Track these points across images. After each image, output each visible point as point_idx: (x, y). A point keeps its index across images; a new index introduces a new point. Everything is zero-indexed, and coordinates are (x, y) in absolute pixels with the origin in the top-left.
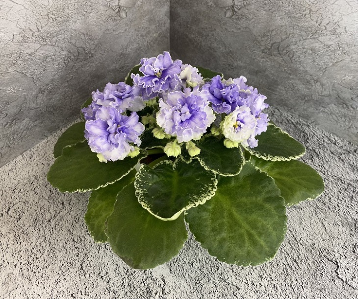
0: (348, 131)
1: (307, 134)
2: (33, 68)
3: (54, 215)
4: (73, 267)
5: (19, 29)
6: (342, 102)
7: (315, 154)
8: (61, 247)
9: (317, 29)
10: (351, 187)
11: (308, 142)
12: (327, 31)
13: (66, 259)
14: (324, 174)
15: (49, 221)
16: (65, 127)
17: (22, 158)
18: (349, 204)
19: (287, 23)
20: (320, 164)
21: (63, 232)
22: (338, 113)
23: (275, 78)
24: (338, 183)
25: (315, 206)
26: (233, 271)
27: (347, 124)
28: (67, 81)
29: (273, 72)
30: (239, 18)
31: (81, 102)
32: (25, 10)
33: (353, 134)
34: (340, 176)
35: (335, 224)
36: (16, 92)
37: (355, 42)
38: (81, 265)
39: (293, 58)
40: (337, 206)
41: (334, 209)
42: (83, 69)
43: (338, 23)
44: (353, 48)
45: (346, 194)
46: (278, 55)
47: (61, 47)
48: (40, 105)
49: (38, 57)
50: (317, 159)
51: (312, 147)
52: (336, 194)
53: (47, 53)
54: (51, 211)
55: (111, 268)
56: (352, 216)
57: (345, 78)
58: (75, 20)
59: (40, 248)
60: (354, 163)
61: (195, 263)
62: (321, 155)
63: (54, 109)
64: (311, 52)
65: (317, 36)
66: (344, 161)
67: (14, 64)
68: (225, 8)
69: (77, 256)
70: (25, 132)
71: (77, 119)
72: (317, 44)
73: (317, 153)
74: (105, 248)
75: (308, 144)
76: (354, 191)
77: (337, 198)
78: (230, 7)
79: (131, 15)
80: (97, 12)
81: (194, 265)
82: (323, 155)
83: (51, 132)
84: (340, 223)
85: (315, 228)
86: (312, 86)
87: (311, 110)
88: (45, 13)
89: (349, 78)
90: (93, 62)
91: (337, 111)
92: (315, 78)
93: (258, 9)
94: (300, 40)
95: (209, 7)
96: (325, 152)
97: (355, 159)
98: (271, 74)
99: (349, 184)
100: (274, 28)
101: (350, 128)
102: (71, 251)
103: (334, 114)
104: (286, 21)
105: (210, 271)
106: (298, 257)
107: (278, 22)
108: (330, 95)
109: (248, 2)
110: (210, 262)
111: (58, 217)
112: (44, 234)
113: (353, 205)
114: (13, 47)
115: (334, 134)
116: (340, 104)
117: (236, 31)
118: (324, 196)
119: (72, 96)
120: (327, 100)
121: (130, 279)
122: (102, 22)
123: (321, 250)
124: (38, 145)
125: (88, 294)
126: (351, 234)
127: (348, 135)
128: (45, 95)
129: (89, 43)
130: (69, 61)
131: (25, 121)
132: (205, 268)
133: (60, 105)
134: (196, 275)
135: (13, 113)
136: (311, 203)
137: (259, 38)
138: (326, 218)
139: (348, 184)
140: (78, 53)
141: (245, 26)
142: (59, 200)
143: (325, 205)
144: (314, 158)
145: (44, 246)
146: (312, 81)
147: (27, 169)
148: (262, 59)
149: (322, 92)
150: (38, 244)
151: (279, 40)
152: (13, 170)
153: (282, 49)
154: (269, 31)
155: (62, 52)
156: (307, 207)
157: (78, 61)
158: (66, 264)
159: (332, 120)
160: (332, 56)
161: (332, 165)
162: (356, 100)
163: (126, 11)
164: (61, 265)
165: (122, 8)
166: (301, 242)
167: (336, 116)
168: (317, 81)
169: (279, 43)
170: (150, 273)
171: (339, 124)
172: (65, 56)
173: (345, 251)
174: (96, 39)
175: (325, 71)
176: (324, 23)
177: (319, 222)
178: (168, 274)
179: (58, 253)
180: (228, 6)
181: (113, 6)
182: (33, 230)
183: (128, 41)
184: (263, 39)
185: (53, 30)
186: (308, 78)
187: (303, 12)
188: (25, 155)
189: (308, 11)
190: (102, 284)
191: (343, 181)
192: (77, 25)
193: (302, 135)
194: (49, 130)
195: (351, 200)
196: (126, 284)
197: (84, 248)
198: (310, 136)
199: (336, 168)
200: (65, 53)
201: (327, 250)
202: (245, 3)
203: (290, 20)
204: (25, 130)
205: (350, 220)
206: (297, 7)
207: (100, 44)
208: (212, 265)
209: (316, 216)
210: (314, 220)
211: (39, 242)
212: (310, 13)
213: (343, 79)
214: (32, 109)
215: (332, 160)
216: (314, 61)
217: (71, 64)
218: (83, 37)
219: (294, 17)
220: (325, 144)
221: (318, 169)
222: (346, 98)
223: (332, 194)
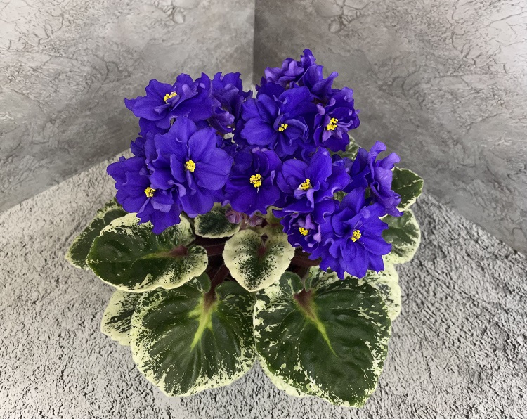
0: (500, 224)
1: (434, 221)
2: (38, 87)
3: (42, 295)
4: (51, 373)
5: (17, 33)
6: (494, 180)
7: (440, 253)
8: (41, 342)
9: (461, 63)
10: (486, 313)
11: (433, 233)
12: (477, 67)
13: (43, 361)
14: (448, 287)
15: (35, 302)
16: (85, 171)
17: (19, 208)
18: (477, 341)
19: (418, 49)
20: (445, 271)
21: (48, 321)
22: (485, 195)
23: (396, 129)
24: (468, 304)
25: (422, 336)
26: (273, 416)
27: (499, 213)
28: (90, 109)
29: (393, 120)
30: (348, 35)
31: (110, 138)
32: (28, 7)
33: (507, 230)
34: (473, 293)
35: (448, 369)
36: (13, 119)
37: (518, 88)
38: (62, 372)
39: (424, 103)
40: (456, 341)
41: (450, 345)
42: (115, 93)
43: (493, 57)
44: (515, 97)
45: (476, 324)
46: (403, 96)
47: (81, 61)
48: (49, 138)
49: (46, 73)
50: (442, 262)
51: (438, 243)
52: (460, 322)
53: (59, 68)
54: (40, 289)
55: (101, 383)
56: (478, 360)
57: (500, 143)
58: (104, 24)
59: (15, 340)
60: (500, 276)
61: (220, 395)
62: (450, 256)
63: (69, 146)
64: (450, 97)
65: (461, 74)
66: (485, 270)
67: (11, 81)
68: (329, 17)
69: (60, 358)
70: (25, 174)
71: (104, 160)
72: (460, 86)
73: (444, 253)
74: (100, 353)
75: (433, 237)
76: (490, 321)
77: (460, 327)
78: (336, 18)
79: (192, 19)
80: (138, 14)
81: (217, 399)
82: (452, 256)
83: (64, 177)
84: (455, 368)
85: (414, 370)
86: (450, 148)
87: (447, 183)
88: (58, 14)
89: (506, 143)
90: (130, 84)
91: (485, 192)
92: (454, 137)
93: (376, 24)
94: (435, 77)
95: (308, 15)
96: (458, 252)
97: (503, 269)
98: (391, 123)
99: (485, 309)
100: (398, 54)
101: (502, 219)
102: (53, 350)
103: (480, 196)
104: (415, 47)
105: (239, 412)
106: (377, 412)
107: (406, 46)
108: (475, 166)
109: (362, 13)
110: (242, 398)
111: (47, 299)
112: (23, 320)
113: (483, 342)
114: (9, 58)
115: (478, 225)
116: (490, 182)
117: (343, 54)
118: (439, 321)
119: (97, 129)
120: (470, 172)
121: (122, 403)
122: (145, 28)
123: (416, 406)
124: (44, 193)
125: (61, 414)
126: (469, 388)
127: (499, 230)
128: (57, 125)
129: (125, 58)
130: (93, 81)
131: (25, 160)
132: (232, 406)
133: (78, 140)
134: (218, 414)
135: (8, 148)
136: (417, 331)
137: (376, 67)
138: (435, 357)
139: (483, 308)
140: (108, 70)
141: (356, 48)
142: (54, 274)
143: (438, 335)
144: (438, 259)
145: (20, 337)
146: (450, 141)
147: (23, 225)
148: (379, 100)
149: (463, 159)
150: (13, 334)
151: (404, 74)
152: (5, 224)
153: (408, 88)
154: (390, 58)
155: (82, 68)
156: (409, 336)
157: (108, 81)
158: (42, 368)
159: (477, 204)
160: (483, 107)
161: (464, 274)
162: (515, 179)
163: (184, 13)
164: (36, 368)
165: (178, 9)
166: (387, 388)
167: (483, 199)
168: (456, 142)
169: (405, 78)
170: (153, 400)
171: (486, 211)
172: (88, 73)
173: (454, 414)
174: (136, 51)
175: (470, 128)
176: (474, 54)
177: (422, 363)
178: (177, 406)
179: (35, 350)
180: (335, 16)
181: (164, 6)
182: (12, 313)
183: (186, 57)
184: (381, 69)
185: (69, 37)
186: (444, 135)
187: (442, 34)
188: (24, 205)
189: (449, 34)
190: (83, 404)
191: (476, 303)
192: (106, 31)
193: (426, 221)
194: (61, 174)
195: (483, 334)
196: (116, 410)
197: (71, 349)
198: (439, 224)
199: (470, 280)
200: (87, 69)
201: (424, 408)
202: (358, 14)
203: (422, 44)
204: (26, 171)
205: (473, 366)
206: (433, 26)
207: (141, 58)
208: (244, 403)
209: (420, 352)
210: (415, 357)
211: (14, 331)
212: (452, 38)
213: (497, 143)
214: (37, 144)
215: (465, 267)
216: (454, 111)
217: (96, 85)
218: (115, 48)
219: (429, 41)
220: (460, 240)
221: (441, 278)
222: (500, 174)
223: (453, 320)
